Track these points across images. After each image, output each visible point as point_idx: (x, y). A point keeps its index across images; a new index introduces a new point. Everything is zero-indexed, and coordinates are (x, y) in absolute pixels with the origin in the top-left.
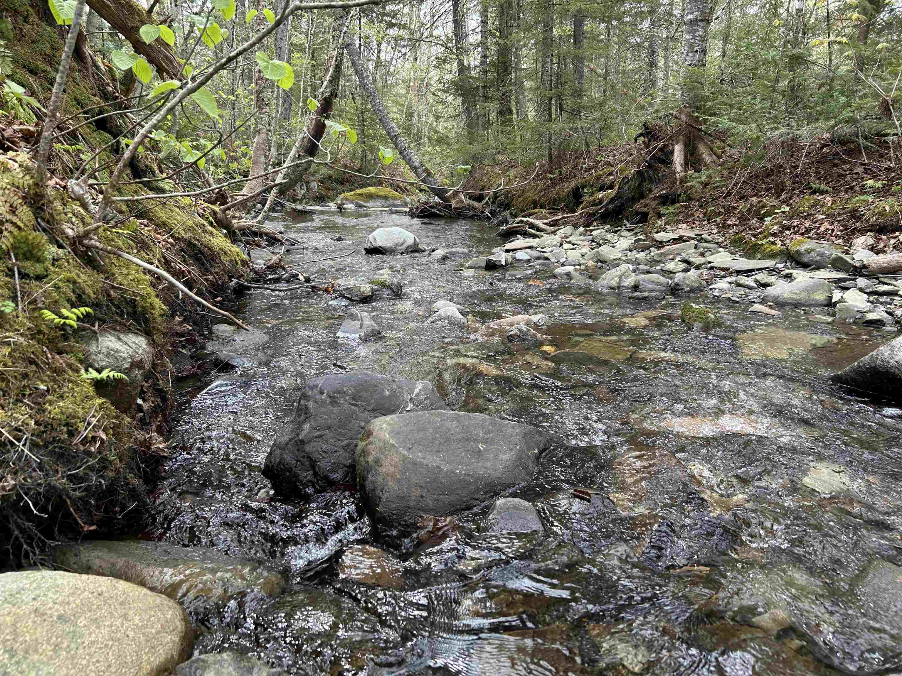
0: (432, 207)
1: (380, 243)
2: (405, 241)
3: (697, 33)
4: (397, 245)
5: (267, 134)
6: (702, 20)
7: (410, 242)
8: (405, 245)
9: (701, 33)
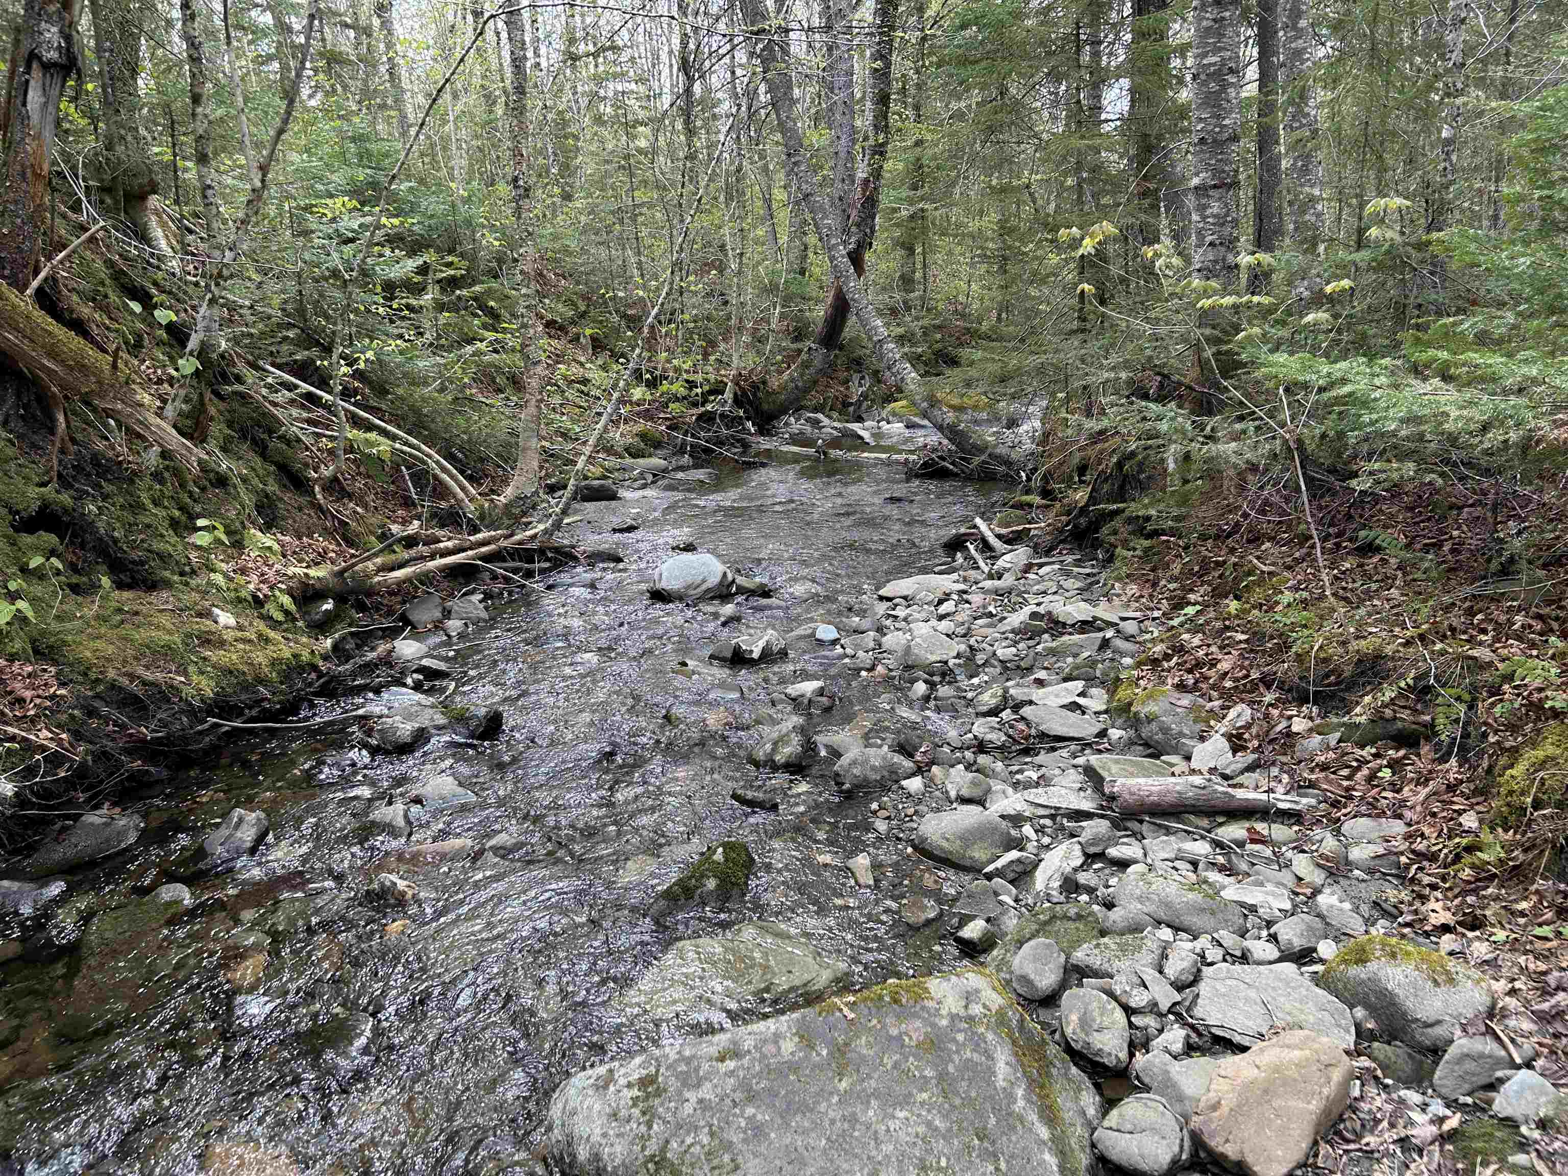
0: (942, 458)
1: (668, 584)
2: (704, 581)
3: (1209, 212)
4: (688, 587)
5: (539, 407)
6: (1215, 187)
7: (714, 581)
8: (704, 587)
9: (1215, 211)
